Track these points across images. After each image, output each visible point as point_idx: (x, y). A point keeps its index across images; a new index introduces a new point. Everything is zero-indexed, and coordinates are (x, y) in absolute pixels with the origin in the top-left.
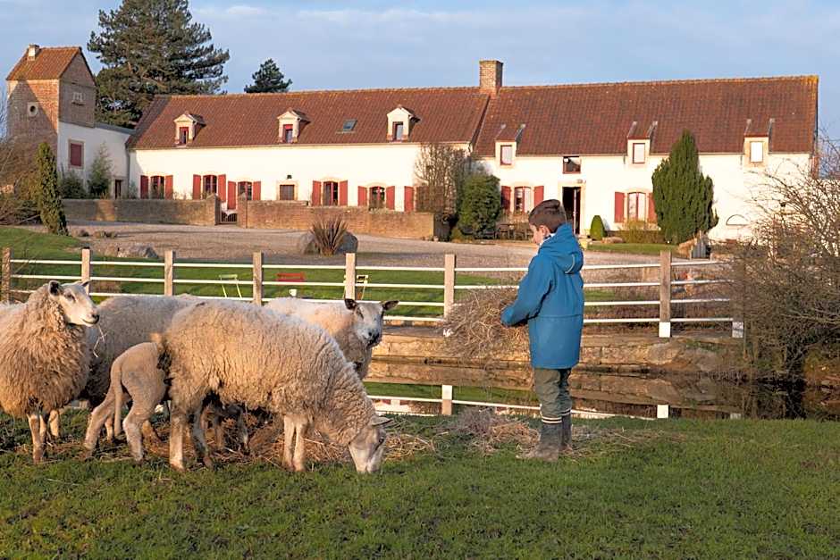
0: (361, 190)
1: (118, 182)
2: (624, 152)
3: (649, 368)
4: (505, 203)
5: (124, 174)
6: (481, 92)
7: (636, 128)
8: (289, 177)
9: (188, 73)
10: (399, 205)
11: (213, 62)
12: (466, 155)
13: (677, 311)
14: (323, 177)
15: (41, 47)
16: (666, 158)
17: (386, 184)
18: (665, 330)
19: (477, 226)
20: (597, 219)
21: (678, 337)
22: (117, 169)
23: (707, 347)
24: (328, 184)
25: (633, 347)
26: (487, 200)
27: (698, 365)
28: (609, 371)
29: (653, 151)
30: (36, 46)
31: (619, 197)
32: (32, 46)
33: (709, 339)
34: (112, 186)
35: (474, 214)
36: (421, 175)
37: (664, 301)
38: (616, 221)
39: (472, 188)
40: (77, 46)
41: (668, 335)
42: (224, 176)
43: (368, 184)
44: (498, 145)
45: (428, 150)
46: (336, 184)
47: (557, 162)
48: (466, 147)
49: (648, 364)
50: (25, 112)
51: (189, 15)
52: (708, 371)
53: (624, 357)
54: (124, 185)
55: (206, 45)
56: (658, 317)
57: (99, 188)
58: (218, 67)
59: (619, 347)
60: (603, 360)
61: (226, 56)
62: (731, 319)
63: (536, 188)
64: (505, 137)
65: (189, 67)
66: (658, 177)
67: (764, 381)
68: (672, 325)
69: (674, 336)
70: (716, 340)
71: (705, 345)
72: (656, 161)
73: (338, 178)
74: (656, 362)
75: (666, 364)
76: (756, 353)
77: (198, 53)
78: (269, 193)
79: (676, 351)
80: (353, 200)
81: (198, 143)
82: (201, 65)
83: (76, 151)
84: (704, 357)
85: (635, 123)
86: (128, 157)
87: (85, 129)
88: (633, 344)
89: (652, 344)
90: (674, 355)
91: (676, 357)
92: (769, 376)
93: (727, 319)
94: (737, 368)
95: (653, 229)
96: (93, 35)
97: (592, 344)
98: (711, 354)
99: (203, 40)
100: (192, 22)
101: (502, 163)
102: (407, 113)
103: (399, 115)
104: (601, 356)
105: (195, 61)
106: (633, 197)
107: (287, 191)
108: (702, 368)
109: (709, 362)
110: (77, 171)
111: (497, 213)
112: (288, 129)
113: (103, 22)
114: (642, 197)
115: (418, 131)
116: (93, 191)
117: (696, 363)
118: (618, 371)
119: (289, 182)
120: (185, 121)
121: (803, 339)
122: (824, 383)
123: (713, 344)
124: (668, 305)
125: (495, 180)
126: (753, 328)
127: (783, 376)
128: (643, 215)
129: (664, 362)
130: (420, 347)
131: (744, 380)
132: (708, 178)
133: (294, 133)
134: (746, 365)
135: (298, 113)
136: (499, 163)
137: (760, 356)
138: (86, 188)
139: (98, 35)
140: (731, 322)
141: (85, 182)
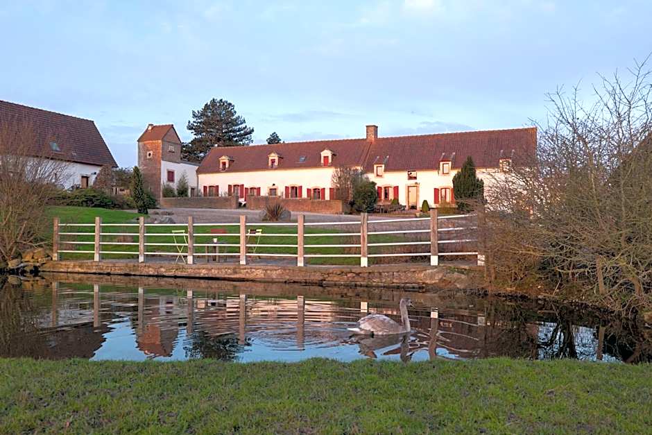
0: (309, 190)
1: (193, 189)
2: (438, 168)
3: (424, 285)
4: (379, 194)
5: (196, 185)
6: (368, 141)
7: (444, 156)
8: (274, 185)
9: (235, 139)
10: (327, 197)
11: (246, 134)
12: (360, 171)
13: (442, 248)
14: (289, 184)
15: (154, 125)
16: (460, 170)
17: (321, 187)
18: (434, 260)
19: (365, 206)
20: (425, 202)
21: (442, 265)
22: (191, 183)
23: (461, 272)
24: (293, 188)
25: (414, 272)
26: (370, 194)
27: (456, 284)
28: (398, 287)
29: (453, 168)
30: (152, 125)
31: (436, 191)
32: (150, 125)
33: (463, 267)
34: (189, 191)
35: (363, 201)
36: (335, 181)
37: (433, 242)
38: (435, 203)
39: (361, 188)
40: (171, 124)
41: (437, 264)
42: (243, 185)
43: (312, 186)
44: (375, 166)
45: (339, 169)
46: (296, 188)
47: (404, 175)
48: (359, 168)
49: (423, 283)
50: (146, 156)
51: (235, 112)
52: (462, 287)
53: (407, 278)
54: (195, 190)
55: (243, 125)
56: (430, 252)
57: (183, 191)
58: (249, 136)
59: (405, 272)
60: (395, 281)
61: (253, 130)
62: (477, 253)
63: (395, 187)
64: (379, 163)
65: (235, 137)
66: (455, 180)
67: (499, 295)
68: (439, 258)
69: (440, 265)
70: (467, 267)
71: (460, 270)
72: (454, 173)
73: (297, 184)
74: (428, 282)
75: (435, 283)
76: (493, 276)
77: (240, 130)
78: (264, 193)
79: (442, 274)
80: (305, 195)
81: (230, 170)
82: (241, 135)
83: (171, 175)
84: (459, 279)
85: (443, 154)
86: (198, 177)
87: (176, 164)
88: (413, 270)
89: (425, 270)
90: (440, 277)
91: (442, 278)
92: (502, 292)
93: (474, 253)
94: (481, 286)
95: (454, 206)
96: (189, 122)
97: (388, 270)
98: (463, 277)
99: (242, 124)
100: (236, 116)
101: (378, 175)
102: (330, 152)
103: (327, 153)
104: (393, 278)
105: (238, 133)
106: (443, 191)
107: (273, 191)
108: (458, 286)
109: (461, 282)
110: (171, 184)
111: (375, 200)
112: (273, 161)
113: (194, 116)
114: (448, 190)
115: (336, 162)
116: (179, 193)
117: (454, 282)
118: (403, 288)
119: (274, 187)
120: (225, 159)
121: (524, 267)
122: (539, 297)
123: (465, 270)
124: (436, 245)
125: (374, 184)
126: (491, 259)
127: (511, 291)
128: (448, 199)
129: (433, 282)
130: (283, 273)
131: (486, 294)
132: (482, 180)
133: (276, 164)
134: (487, 284)
135: (278, 154)
136: (376, 175)
137: (496, 278)
138: (176, 193)
139: (192, 122)
140: (476, 255)
141: (176, 189)
